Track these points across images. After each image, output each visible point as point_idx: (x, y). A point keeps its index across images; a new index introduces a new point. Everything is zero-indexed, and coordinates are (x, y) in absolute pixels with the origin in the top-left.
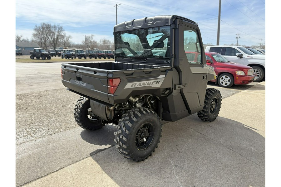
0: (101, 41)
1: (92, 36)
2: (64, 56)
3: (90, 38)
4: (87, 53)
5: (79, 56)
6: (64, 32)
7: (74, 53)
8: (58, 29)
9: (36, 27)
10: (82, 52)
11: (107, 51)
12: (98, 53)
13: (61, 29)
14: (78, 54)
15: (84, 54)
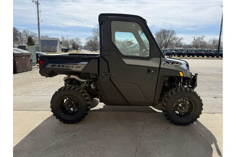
0: (211, 41)
1: (203, 36)
2: (165, 54)
3: (200, 38)
4: (186, 52)
5: (178, 54)
6: (175, 35)
7: (174, 52)
8: (171, 33)
9: (156, 33)
10: (182, 51)
11: (207, 50)
12: (197, 52)
13: (173, 32)
14: (178, 52)
15: (182, 53)
